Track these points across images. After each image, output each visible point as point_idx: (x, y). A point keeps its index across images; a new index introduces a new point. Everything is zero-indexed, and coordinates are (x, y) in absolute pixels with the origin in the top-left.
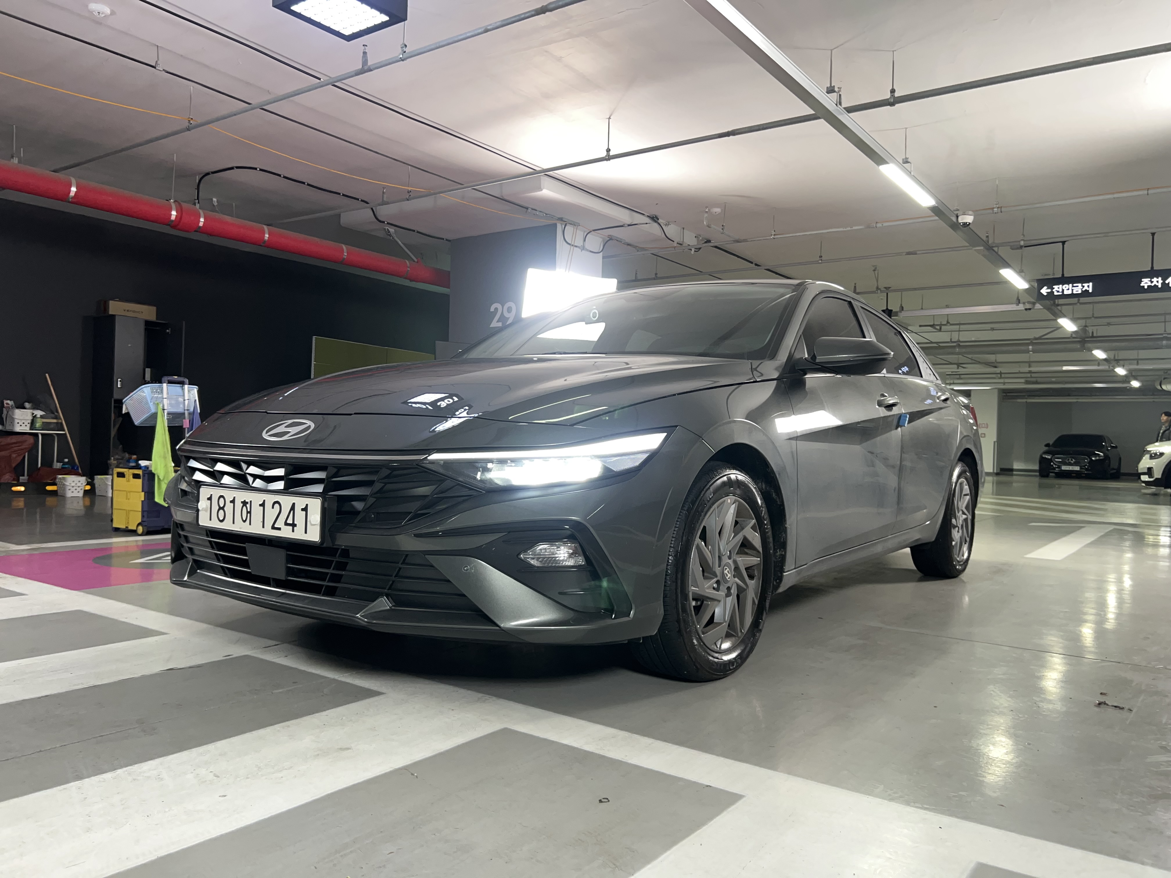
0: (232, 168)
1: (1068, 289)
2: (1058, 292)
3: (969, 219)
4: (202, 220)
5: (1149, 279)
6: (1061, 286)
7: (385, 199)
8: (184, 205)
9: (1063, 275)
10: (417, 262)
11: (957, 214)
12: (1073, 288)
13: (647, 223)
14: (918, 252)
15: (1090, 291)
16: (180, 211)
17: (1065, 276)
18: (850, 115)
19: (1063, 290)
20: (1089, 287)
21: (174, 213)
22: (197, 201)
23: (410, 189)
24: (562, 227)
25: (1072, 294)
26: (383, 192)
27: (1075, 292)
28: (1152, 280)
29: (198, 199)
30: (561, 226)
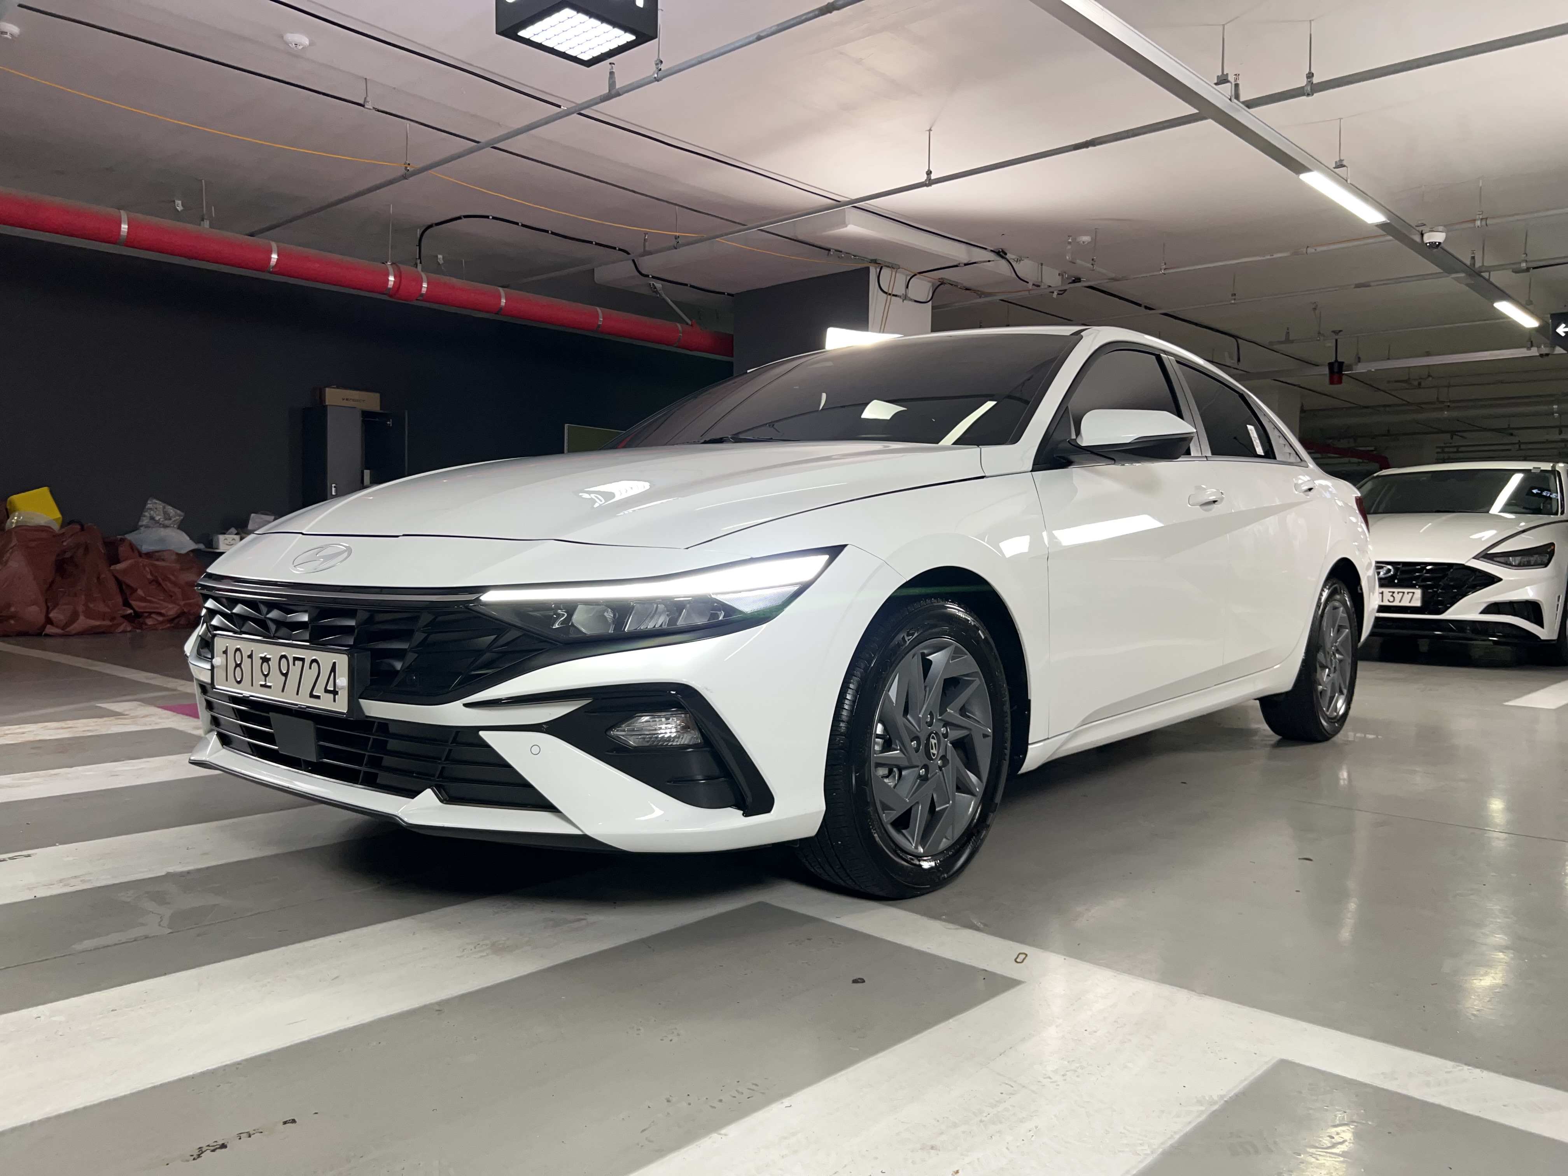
0: (459, 218)
3: (1438, 237)
4: (425, 285)
7: (647, 249)
8: (404, 268)
10: (692, 325)
11: (1422, 231)
13: (989, 261)
14: (1372, 284)
16: (399, 276)
18: (1251, 110)
21: (391, 278)
22: (419, 261)
23: (677, 234)
24: (876, 272)
26: (645, 239)
29: (420, 258)
30: (874, 270)
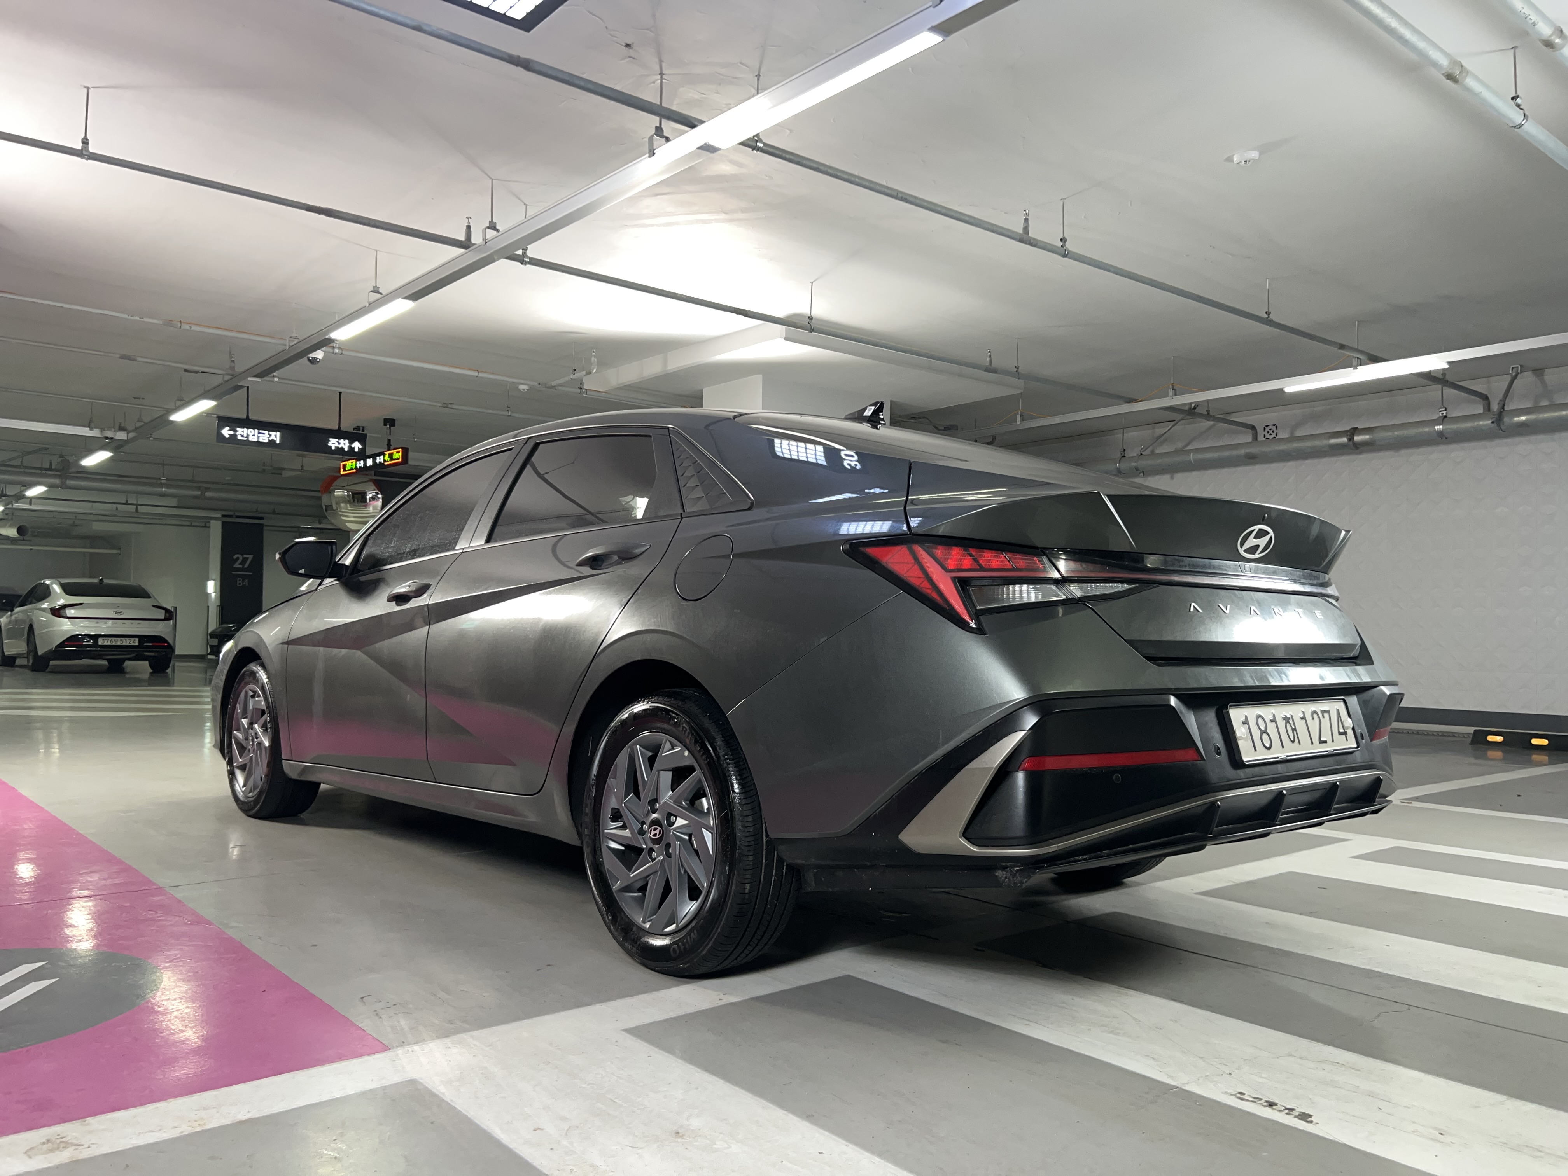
1: (254, 435)
2: (242, 436)
5: (337, 440)
6: (245, 429)
9: (248, 416)
12: (259, 435)
15: (278, 442)
17: (250, 418)
19: (248, 435)
20: (276, 437)
25: (258, 442)
27: (261, 440)
28: (340, 441)
